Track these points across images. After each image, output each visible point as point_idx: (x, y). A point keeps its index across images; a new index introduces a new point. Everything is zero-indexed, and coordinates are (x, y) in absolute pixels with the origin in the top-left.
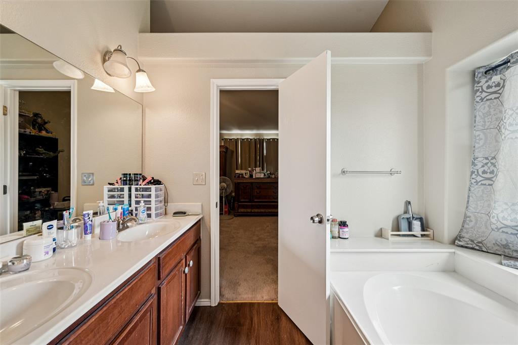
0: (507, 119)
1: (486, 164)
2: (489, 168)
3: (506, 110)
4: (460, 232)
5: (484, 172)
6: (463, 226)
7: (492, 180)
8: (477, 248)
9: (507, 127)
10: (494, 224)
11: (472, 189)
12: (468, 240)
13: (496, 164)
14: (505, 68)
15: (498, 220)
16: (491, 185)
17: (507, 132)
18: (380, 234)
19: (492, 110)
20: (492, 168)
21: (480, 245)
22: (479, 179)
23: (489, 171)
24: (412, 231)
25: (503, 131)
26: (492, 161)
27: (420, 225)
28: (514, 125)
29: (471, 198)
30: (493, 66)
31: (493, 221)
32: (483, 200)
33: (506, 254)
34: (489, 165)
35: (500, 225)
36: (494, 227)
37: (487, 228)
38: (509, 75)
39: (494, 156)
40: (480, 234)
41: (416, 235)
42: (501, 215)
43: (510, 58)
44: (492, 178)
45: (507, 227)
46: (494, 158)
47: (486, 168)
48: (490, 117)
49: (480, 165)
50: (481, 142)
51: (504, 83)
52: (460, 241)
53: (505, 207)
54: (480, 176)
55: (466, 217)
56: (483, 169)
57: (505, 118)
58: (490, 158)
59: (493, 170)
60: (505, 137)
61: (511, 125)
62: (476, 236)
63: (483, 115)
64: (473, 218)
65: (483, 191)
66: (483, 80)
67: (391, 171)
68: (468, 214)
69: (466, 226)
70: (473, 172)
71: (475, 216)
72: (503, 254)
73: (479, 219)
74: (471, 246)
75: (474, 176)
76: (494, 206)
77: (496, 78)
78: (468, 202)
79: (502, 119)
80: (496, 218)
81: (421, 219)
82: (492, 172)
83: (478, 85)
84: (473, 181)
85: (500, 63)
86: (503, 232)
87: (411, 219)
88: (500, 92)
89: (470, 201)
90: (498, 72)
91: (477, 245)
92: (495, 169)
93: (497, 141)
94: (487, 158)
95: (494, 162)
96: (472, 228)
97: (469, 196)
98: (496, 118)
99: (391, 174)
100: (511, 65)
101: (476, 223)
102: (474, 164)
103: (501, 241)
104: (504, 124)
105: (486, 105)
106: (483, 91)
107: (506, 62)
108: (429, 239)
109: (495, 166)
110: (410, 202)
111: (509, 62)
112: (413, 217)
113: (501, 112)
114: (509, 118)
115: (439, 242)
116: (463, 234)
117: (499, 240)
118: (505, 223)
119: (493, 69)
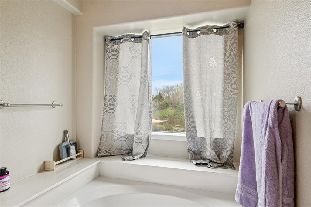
0: (121, 73)
1: (111, 99)
2: (112, 102)
3: (121, 67)
4: (99, 147)
5: (110, 105)
6: (100, 142)
7: (114, 110)
8: (109, 154)
9: (122, 78)
10: (116, 137)
11: (104, 116)
12: (104, 151)
13: (116, 99)
14: (119, 42)
15: (118, 134)
16: (113, 113)
17: (122, 81)
18: (44, 168)
19: (113, 66)
20: (114, 102)
21: (110, 152)
22: (108, 109)
23: (112, 104)
24: (70, 156)
25: (119, 79)
26: (113, 98)
27: (75, 149)
28: (125, 77)
29: (104, 122)
30: (115, 38)
31: (115, 135)
32: (110, 122)
33: (121, 154)
34: (112, 100)
35: (119, 137)
36: (116, 138)
37: (112, 140)
38: (122, 47)
39: (114, 94)
40: (109, 145)
41: (73, 158)
42: (119, 131)
43: (123, 37)
44: (114, 108)
45: (122, 137)
46: (114, 96)
47: (111, 102)
48: (113, 70)
49: (108, 100)
50: (109, 85)
51: (119, 51)
52: (100, 153)
53: (121, 125)
54: (108, 107)
55: (102, 135)
56: (109, 102)
57: (120, 72)
58: (113, 96)
59: (114, 103)
60: (120, 84)
61: (123, 76)
62: (107, 146)
63: (110, 67)
64: (105, 136)
65: (109, 117)
66: (110, 45)
67: (52, 104)
68: (103, 133)
69: (102, 142)
70: (105, 105)
71: (106, 134)
72: (120, 154)
73: (108, 135)
74: (106, 154)
75: (105, 107)
76: (116, 126)
77: (115, 46)
78: (102, 125)
79: (118, 73)
80: (117, 133)
81: (75, 144)
82: (114, 105)
83: (107, 47)
84: (105, 110)
85: (118, 38)
86: (120, 141)
87: (69, 146)
88: (117, 55)
89: (103, 124)
90: (117, 43)
91: (109, 153)
92: (115, 103)
93: (116, 86)
94: (111, 96)
95: (115, 98)
96: (105, 142)
97: (103, 121)
98: (115, 71)
99: (53, 106)
100: (123, 41)
101: (107, 138)
102: (105, 99)
103: (119, 146)
104: (120, 76)
105: (111, 62)
106: (109, 52)
107: (121, 39)
108: (81, 158)
109: (115, 101)
110: (67, 131)
111: (122, 39)
112: (70, 143)
113: (118, 68)
114: (122, 73)
115: (88, 158)
116: (101, 148)
117: (118, 146)
118: (121, 135)
119: (114, 40)
